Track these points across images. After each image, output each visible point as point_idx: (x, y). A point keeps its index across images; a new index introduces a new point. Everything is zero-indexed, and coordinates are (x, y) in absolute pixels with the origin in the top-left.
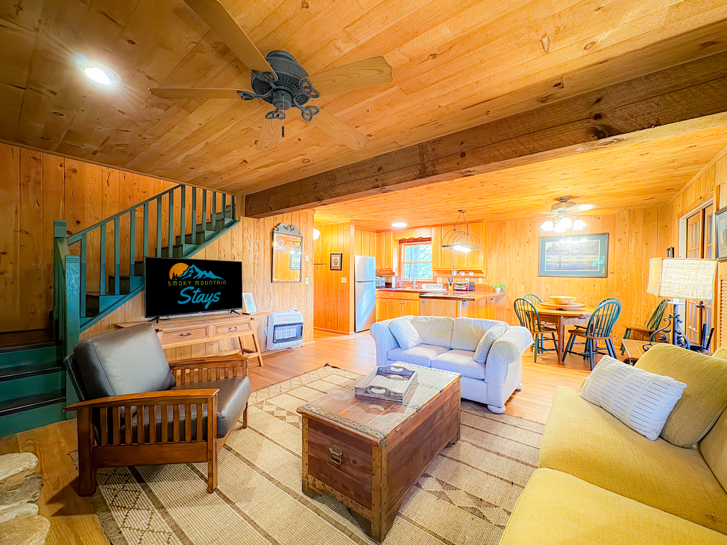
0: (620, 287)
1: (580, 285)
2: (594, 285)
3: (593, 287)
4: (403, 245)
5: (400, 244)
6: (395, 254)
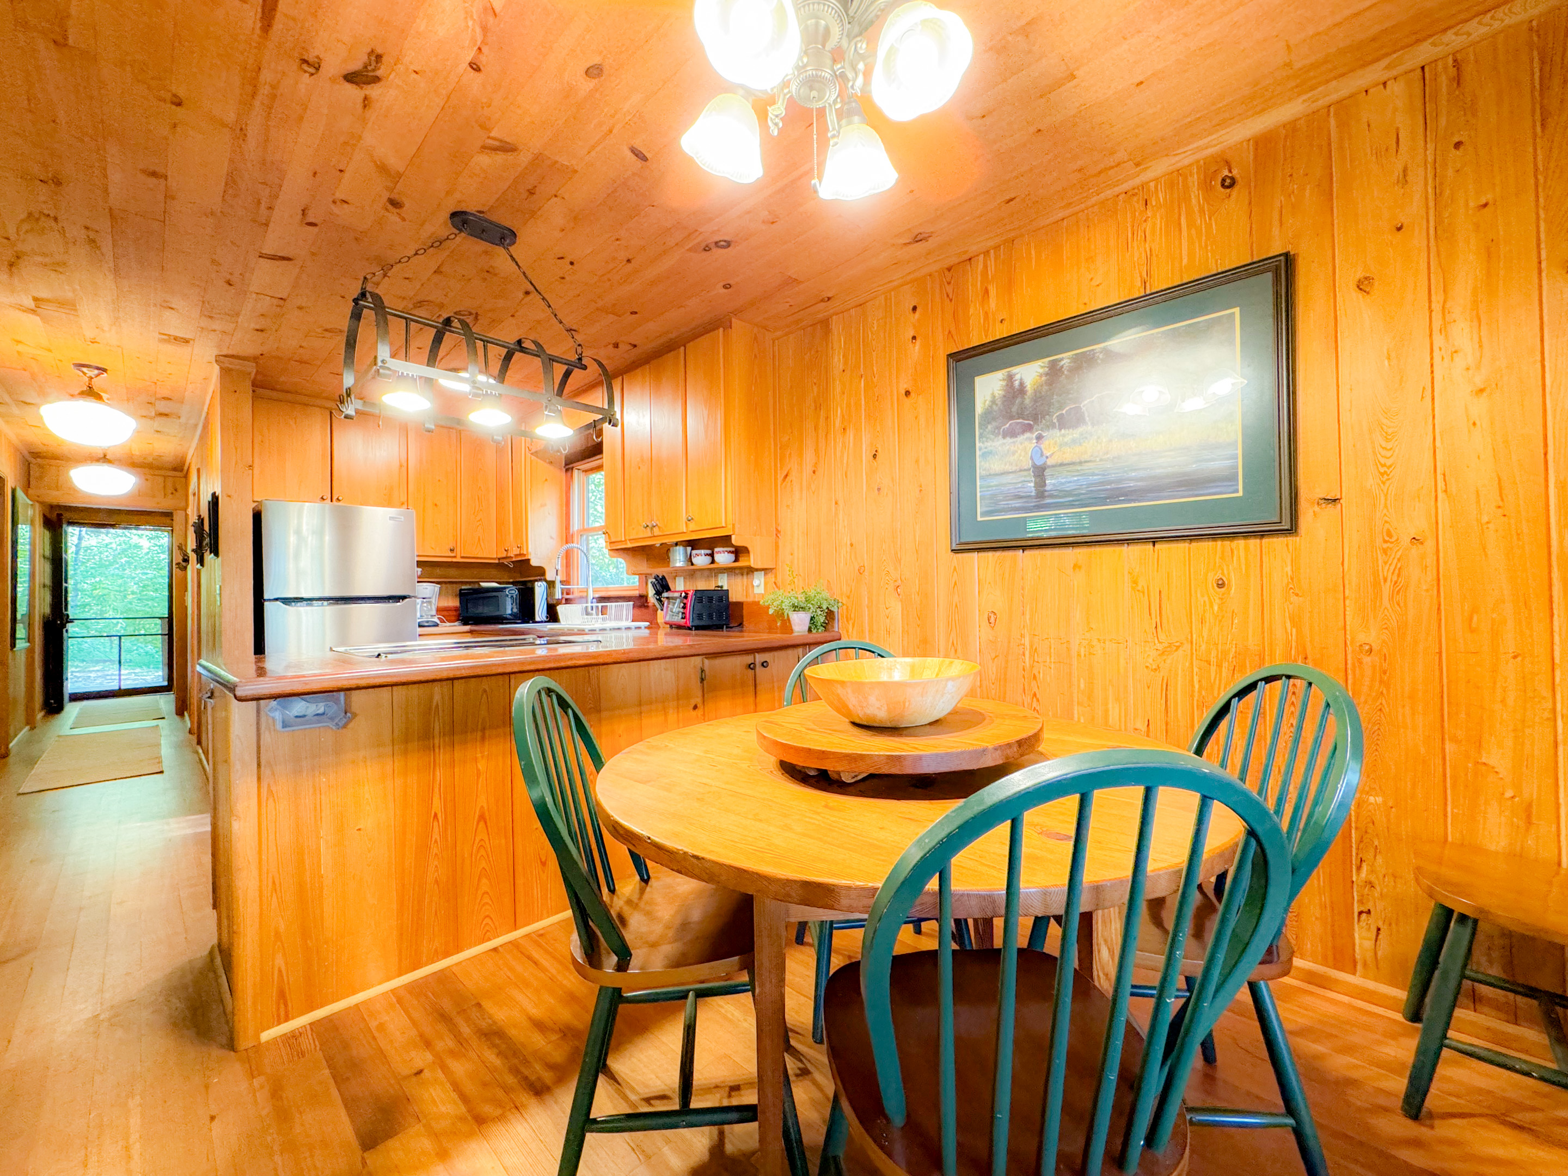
0: (1386, 589)
1: (1142, 583)
2: (1221, 585)
3: (1216, 593)
4: (576, 472)
5: (567, 470)
6: (545, 505)
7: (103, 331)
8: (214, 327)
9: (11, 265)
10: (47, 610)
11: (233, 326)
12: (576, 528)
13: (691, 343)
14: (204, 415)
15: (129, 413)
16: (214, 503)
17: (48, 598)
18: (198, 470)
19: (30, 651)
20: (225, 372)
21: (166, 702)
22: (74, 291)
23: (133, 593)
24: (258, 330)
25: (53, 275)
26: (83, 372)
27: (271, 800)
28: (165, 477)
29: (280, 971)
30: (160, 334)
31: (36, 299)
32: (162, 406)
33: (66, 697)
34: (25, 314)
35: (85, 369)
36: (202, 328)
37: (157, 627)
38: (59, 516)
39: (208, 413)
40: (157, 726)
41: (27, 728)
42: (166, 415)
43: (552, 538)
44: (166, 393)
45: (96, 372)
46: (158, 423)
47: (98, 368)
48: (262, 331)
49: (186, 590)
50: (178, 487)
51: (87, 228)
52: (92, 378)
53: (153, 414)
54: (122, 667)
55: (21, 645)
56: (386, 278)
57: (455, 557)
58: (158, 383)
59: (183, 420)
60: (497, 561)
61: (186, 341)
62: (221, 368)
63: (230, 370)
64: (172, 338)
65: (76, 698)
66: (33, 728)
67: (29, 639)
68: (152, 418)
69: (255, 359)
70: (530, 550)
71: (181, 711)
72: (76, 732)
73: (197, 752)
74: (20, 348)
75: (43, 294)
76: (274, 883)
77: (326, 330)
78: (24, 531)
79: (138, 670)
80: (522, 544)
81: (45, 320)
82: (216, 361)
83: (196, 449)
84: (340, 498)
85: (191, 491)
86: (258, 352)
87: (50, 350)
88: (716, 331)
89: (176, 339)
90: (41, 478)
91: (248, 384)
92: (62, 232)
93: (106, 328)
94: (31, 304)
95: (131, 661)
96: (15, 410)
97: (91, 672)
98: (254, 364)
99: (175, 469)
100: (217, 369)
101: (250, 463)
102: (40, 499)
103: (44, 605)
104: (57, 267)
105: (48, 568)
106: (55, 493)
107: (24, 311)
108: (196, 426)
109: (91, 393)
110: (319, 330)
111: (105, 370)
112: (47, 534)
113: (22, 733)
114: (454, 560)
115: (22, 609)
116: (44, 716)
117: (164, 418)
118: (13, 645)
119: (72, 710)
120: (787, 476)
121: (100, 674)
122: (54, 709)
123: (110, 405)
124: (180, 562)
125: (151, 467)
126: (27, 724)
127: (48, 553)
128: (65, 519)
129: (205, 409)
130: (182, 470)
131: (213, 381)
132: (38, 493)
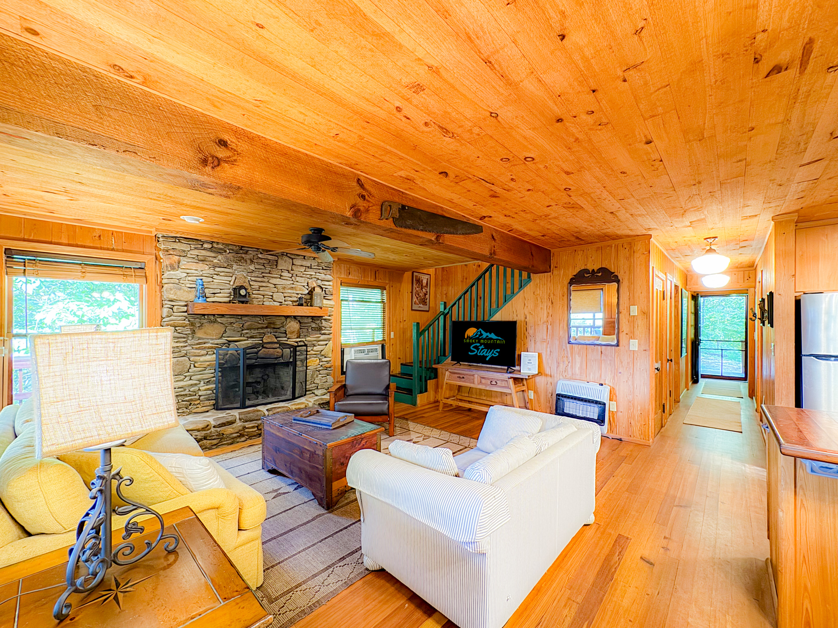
7: (716, 224)
8: (771, 206)
9: (683, 214)
10: (693, 336)
11: (783, 202)
14: (765, 244)
16: (771, 295)
17: (693, 331)
18: (762, 271)
19: (687, 356)
20: (778, 223)
21: (743, 387)
23: (728, 320)
24: (799, 199)
25: (697, 212)
27: (803, 510)
28: (744, 271)
29: (807, 609)
30: (742, 217)
31: (691, 222)
32: (743, 244)
33: (700, 375)
34: (687, 228)
35: (708, 240)
36: (764, 208)
37: (741, 346)
39: (767, 243)
40: (739, 402)
41: (686, 389)
42: (745, 247)
44: (745, 238)
45: (713, 239)
46: (741, 251)
47: (713, 238)
48: (802, 198)
49: (755, 331)
50: (751, 276)
52: (711, 243)
53: (738, 248)
54: (723, 359)
55: (684, 354)
58: (741, 235)
59: (754, 247)
61: (756, 216)
62: (775, 222)
63: (781, 222)
64: (748, 217)
65: (703, 376)
66: (688, 390)
67: (687, 352)
69: (797, 211)
71: (752, 394)
72: (705, 396)
74: (685, 239)
75: (693, 220)
76: (804, 557)
78: (685, 300)
79: (730, 361)
81: (693, 227)
82: (773, 220)
83: (761, 257)
85: (757, 281)
86: (799, 207)
89: (750, 217)
90: (691, 279)
94: (689, 224)
95: (726, 356)
97: (709, 359)
98: (797, 214)
99: (749, 267)
100: (773, 223)
101: (794, 274)
102: (691, 290)
103: (692, 335)
104: (698, 209)
105: (693, 317)
106: (696, 286)
108: (761, 248)
109: (711, 250)
111: (716, 237)
112: (693, 302)
113: (685, 391)
115: (684, 337)
116: (692, 384)
118: (681, 356)
119: (702, 382)
121: (713, 361)
122: (695, 381)
123: (718, 253)
124: (752, 317)
125: (737, 268)
126: (686, 387)
127: (693, 311)
128: (699, 295)
129: (766, 240)
130: (753, 267)
131: (771, 228)
132: (690, 287)
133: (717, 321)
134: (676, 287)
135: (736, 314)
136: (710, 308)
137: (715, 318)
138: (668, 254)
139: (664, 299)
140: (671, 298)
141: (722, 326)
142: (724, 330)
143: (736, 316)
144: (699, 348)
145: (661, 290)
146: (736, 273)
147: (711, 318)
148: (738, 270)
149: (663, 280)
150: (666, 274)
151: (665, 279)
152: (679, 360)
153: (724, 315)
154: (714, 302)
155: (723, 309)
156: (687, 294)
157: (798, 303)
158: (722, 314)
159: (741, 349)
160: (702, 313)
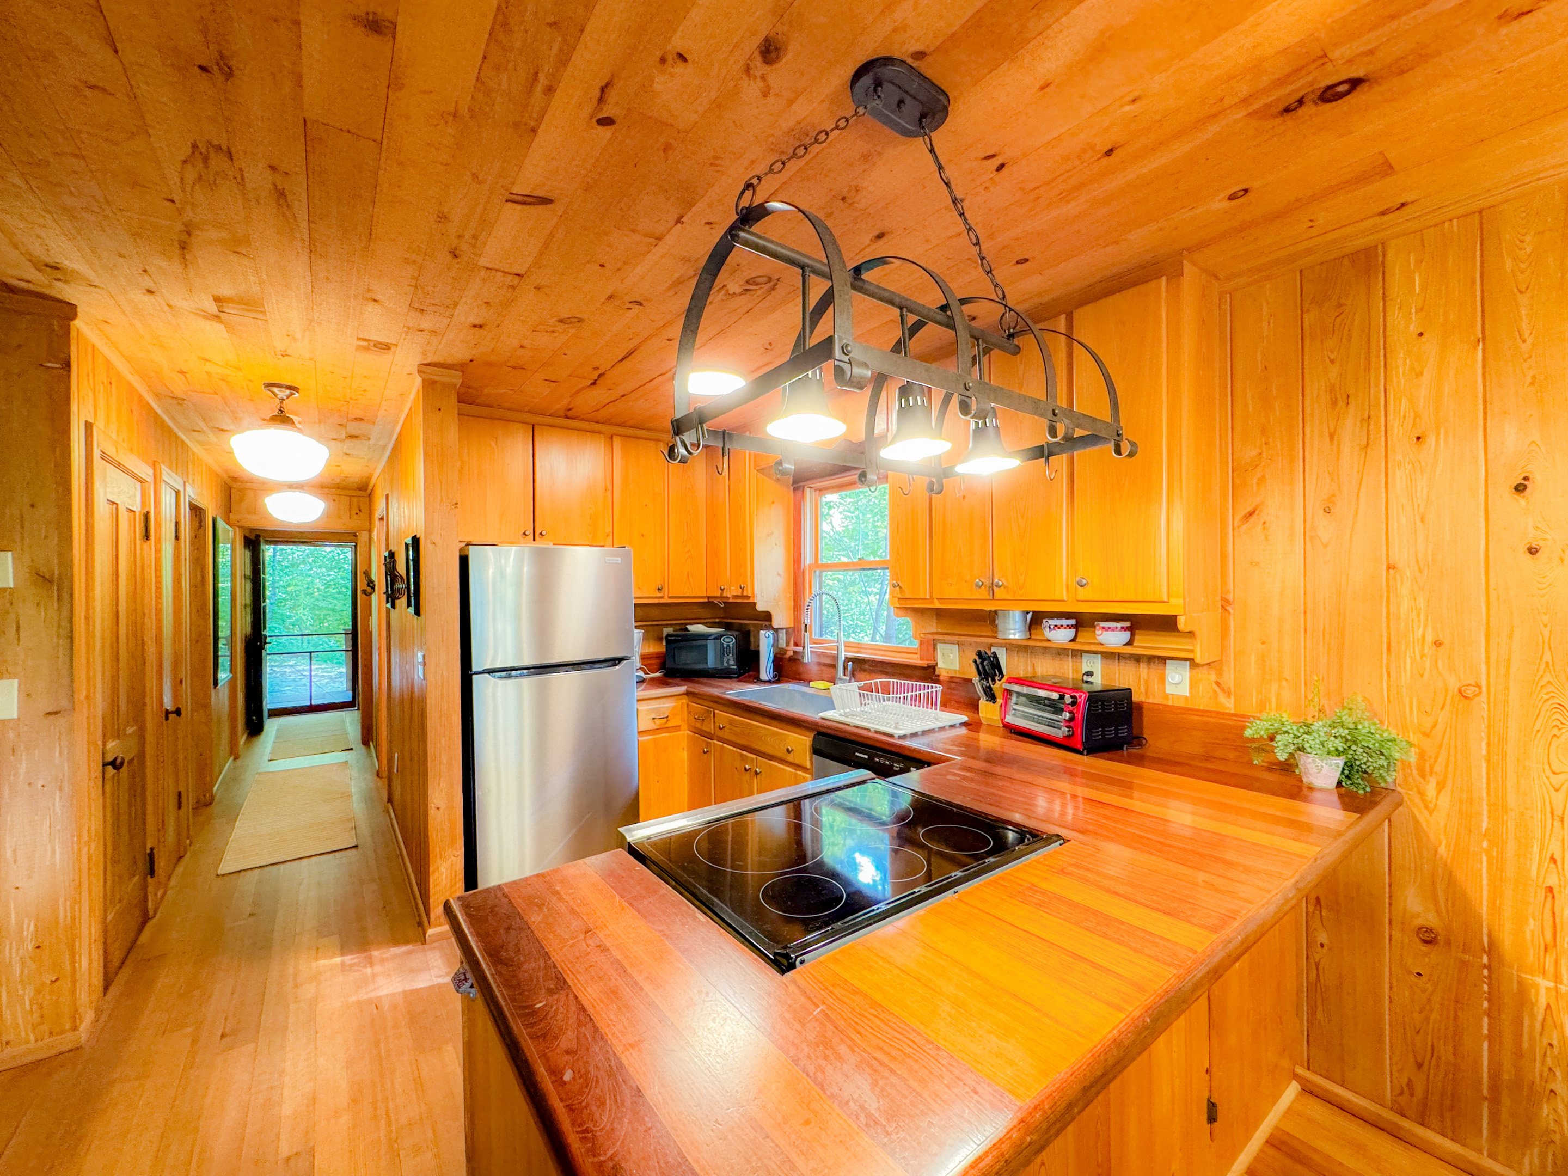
4: (807, 491)
5: (795, 489)
6: (772, 534)
7: (295, 339)
8: (423, 326)
9: (182, 246)
10: (249, 629)
11: (446, 321)
12: (808, 563)
13: (1088, 308)
14: (395, 435)
15: (320, 438)
16: (414, 544)
17: (249, 618)
18: (387, 496)
19: (232, 681)
20: (429, 386)
21: (350, 721)
22: (261, 282)
23: (319, 590)
24: (475, 326)
25: (233, 257)
26: (273, 393)
28: (350, 496)
30: (359, 339)
31: (217, 300)
32: (354, 428)
33: (265, 713)
34: (208, 322)
35: (275, 390)
36: (409, 328)
37: (342, 642)
38: (258, 536)
39: (400, 434)
40: (344, 763)
41: (232, 758)
42: (357, 437)
43: (779, 574)
44: (358, 413)
45: (288, 392)
46: (348, 445)
47: (289, 387)
48: (481, 326)
50: (362, 507)
51: (272, 168)
52: (283, 400)
53: (343, 436)
55: (223, 676)
56: (679, 225)
57: (662, 597)
58: (351, 402)
59: (372, 442)
60: (706, 600)
61: (387, 347)
62: (424, 381)
63: (435, 382)
64: (372, 344)
65: (275, 713)
66: (236, 759)
67: (232, 669)
68: (342, 441)
69: (462, 367)
70: (756, 591)
71: (368, 736)
72: (275, 765)
73: (388, 812)
74: (208, 367)
75: (226, 291)
77: (561, 321)
80: (745, 583)
81: (229, 327)
82: (419, 371)
83: (383, 471)
84: (544, 533)
85: (375, 514)
86: (469, 357)
87: (239, 369)
88: (1153, 284)
89: (376, 345)
90: (241, 500)
91: (454, 399)
92: (241, 183)
93: (298, 336)
94: (212, 308)
96: (212, 438)
97: (286, 666)
98: (460, 373)
99: (360, 489)
100: (418, 380)
101: (456, 500)
102: (239, 524)
103: (244, 625)
105: (249, 586)
106: (254, 517)
107: (204, 317)
108: (384, 448)
109: (281, 418)
110: (552, 321)
111: (297, 389)
112: (248, 554)
113: (228, 764)
114: (661, 601)
115: (224, 632)
116: (247, 739)
117: (354, 440)
118: (216, 680)
119: (272, 726)
120: (1251, 514)
122: (255, 728)
123: (300, 431)
124: (365, 587)
125: (338, 488)
126: (231, 754)
127: (248, 572)
128: (262, 540)
129: (398, 429)
130: (366, 490)
131: (412, 396)
132: (238, 518)
133: (300, 591)
134: (197, 511)
135: (333, 580)
136: (287, 567)
137: (296, 585)
138: (167, 411)
139: (147, 536)
140: (177, 538)
141: (307, 601)
142: (313, 608)
143: (332, 583)
144: (264, 653)
145: (137, 507)
146: (334, 497)
147: (289, 585)
148: (339, 492)
149: (142, 481)
150: (154, 465)
151: (150, 479)
152: (207, 695)
153: (312, 582)
154: (295, 556)
155: (311, 569)
156: (231, 534)
157: (464, 562)
158: (309, 579)
159: (344, 648)
160: (268, 578)
